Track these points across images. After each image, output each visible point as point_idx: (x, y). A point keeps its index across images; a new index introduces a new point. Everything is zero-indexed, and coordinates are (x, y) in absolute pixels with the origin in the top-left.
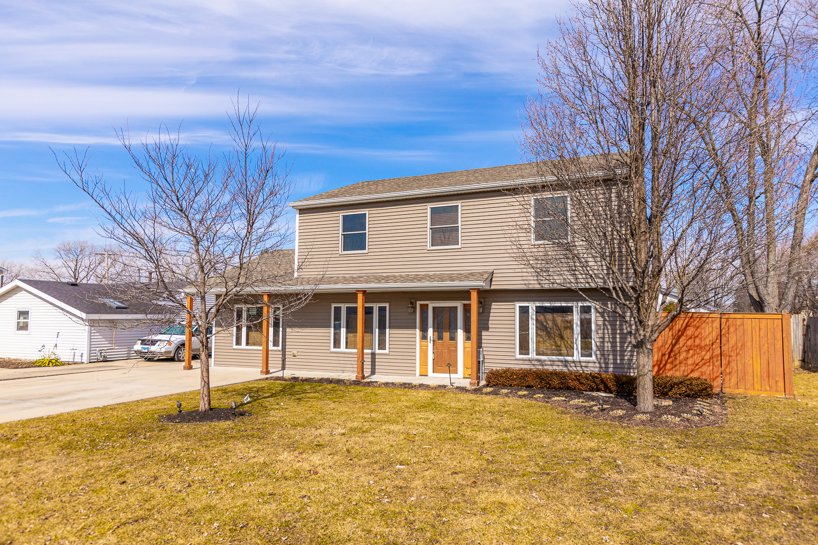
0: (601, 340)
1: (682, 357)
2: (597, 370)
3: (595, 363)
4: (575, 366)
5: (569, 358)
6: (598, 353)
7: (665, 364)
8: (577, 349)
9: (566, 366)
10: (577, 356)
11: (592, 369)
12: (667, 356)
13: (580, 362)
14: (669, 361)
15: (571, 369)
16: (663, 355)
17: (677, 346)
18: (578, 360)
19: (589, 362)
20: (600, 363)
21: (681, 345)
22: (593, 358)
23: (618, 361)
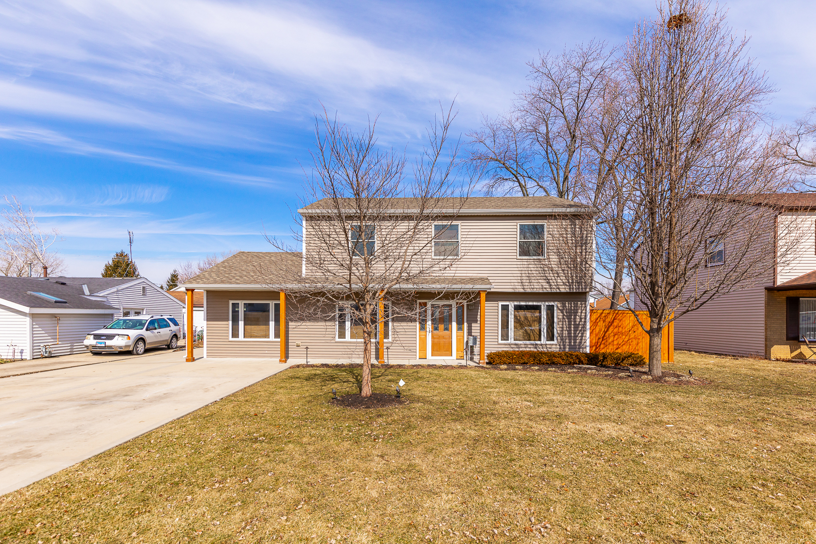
0: (561, 329)
1: (610, 340)
2: (558, 350)
3: (556, 345)
4: (542, 348)
5: (539, 342)
6: (559, 338)
7: (600, 345)
8: (544, 336)
9: (536, 348)
10: (544, 340)
11: (554, 349)
12: (601, 339)
13: (546, 345)
14: (603, 342)
15: (539, 350)
16: (599, 339)
17: (608, 333)
18: (544, 343)
19: (552, 345)
20: (560, 345)
21: (610, 332)
22: (555, 342)
23: (572, 344)
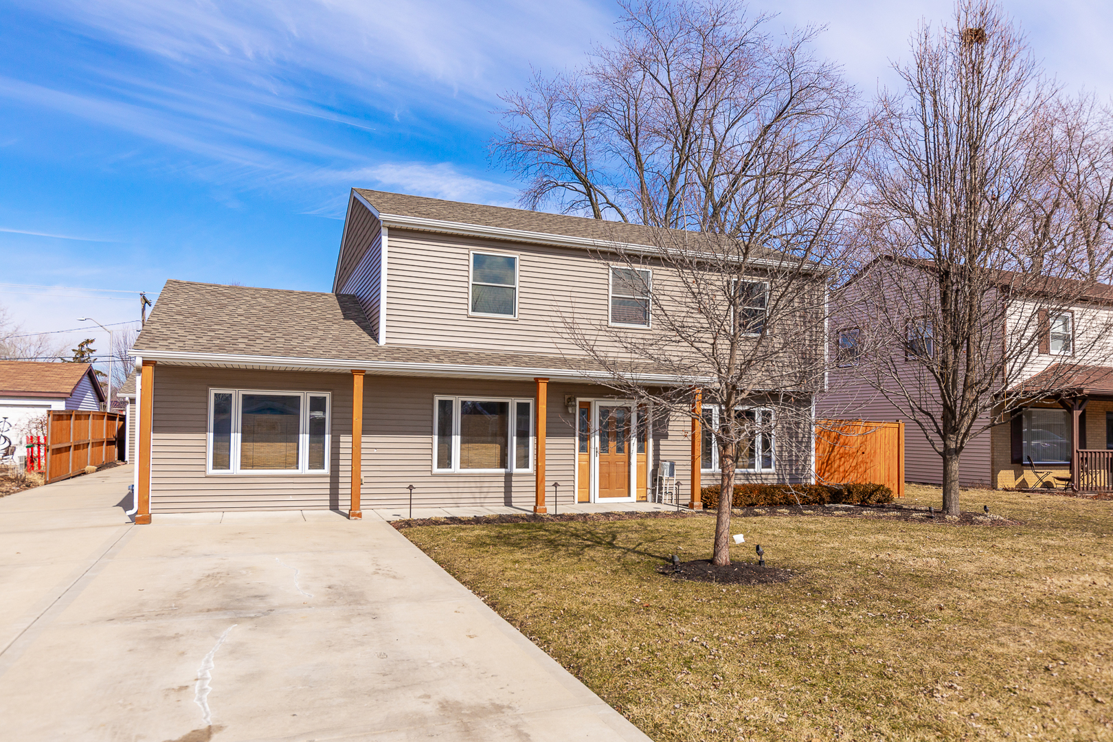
0: (780, 450)
1: (836, 465)
2: (775, 482)
3: (774, 474)
4: (756, 479)
5: (751, 470)
6: (777, 463)
7: (824, 473)
8: (758, 460)
9: (748, 479)
10: (758, 468)
11: (771, 481)
12: (825, 464)
13: (761, 474)
14: (827, 469)
15: (751, 482)
16: (823, 463)
17: (833, 454)
18: (759, 472)
19: (769, 474)
20: (778, 475)
21: (836, 453)
22: (772, 470)
23: (794, 472)
